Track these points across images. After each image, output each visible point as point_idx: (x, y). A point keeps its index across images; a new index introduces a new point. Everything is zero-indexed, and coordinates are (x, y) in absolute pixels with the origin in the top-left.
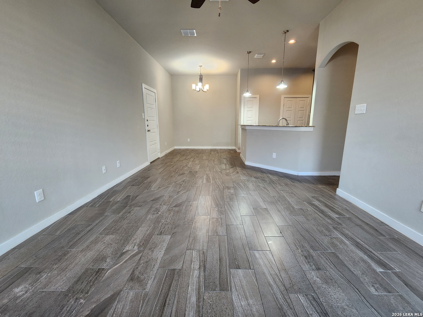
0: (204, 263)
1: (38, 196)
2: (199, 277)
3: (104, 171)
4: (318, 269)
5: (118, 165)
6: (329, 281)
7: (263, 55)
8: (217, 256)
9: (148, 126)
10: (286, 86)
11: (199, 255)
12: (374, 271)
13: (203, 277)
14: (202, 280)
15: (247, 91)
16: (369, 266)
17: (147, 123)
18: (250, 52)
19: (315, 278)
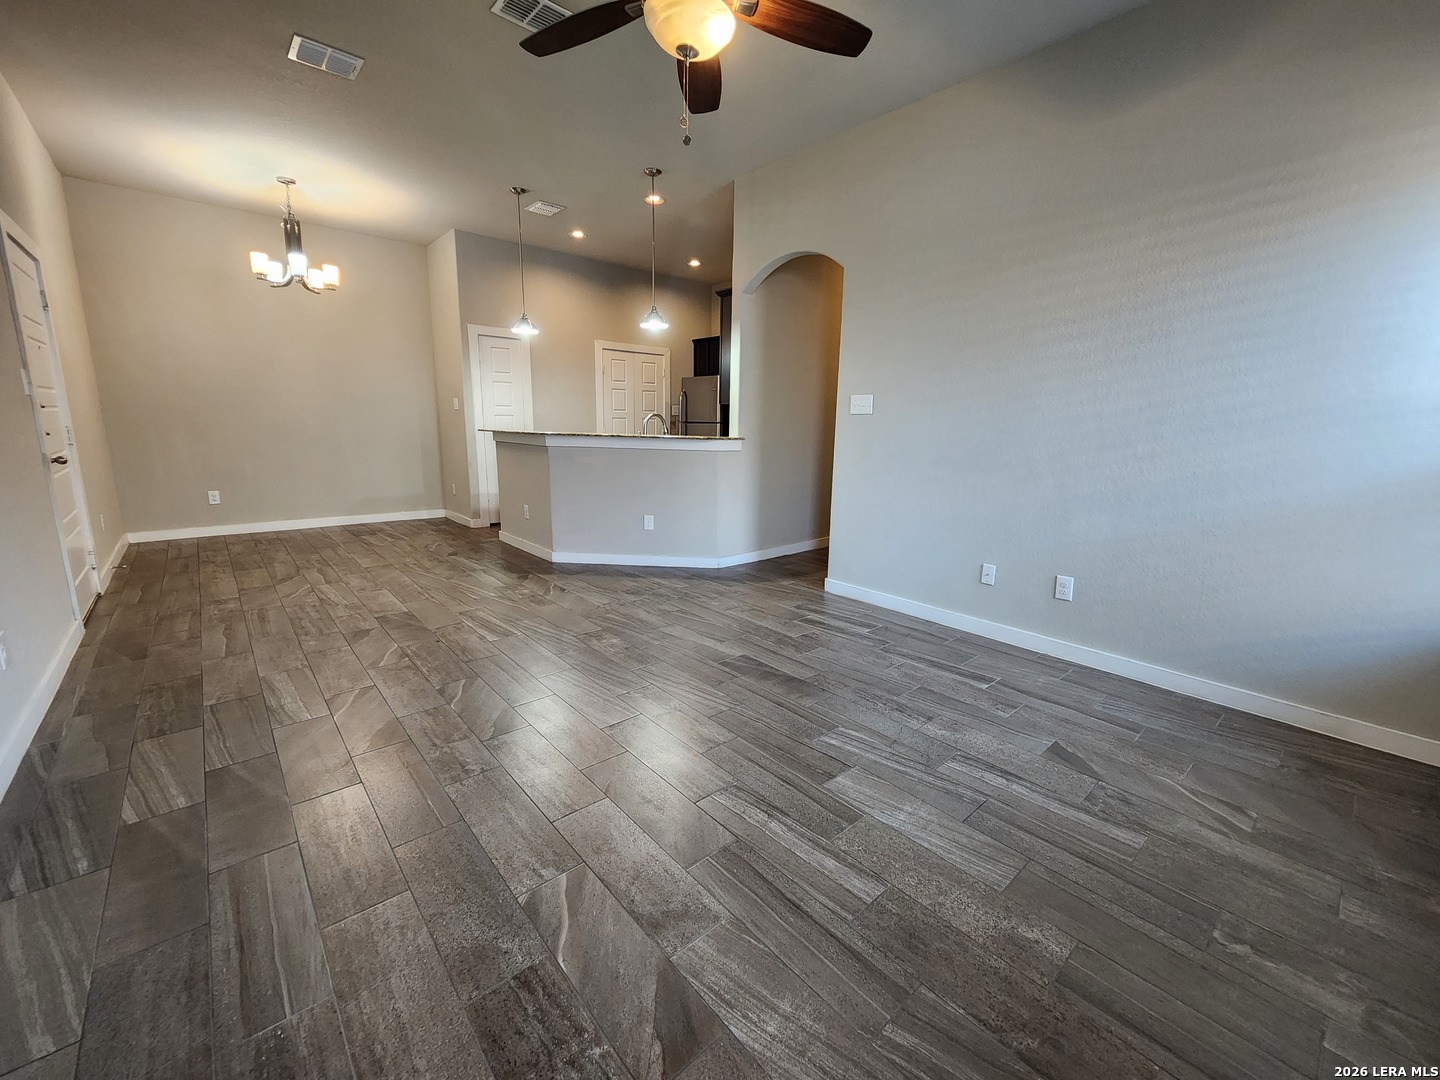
0: (764, 804)
2: (791, 829)
4: (930, 719)
6: (956, 727)
7: (557, 210)
8: (771, 780)
10: (665, 326)
11: (735, 796)
12: (980, 690)
13: (797, 825)
14: (801, 830)
15: (524, 319)
16: (971, 686)
18: (523, 191)
19: (939, 733)
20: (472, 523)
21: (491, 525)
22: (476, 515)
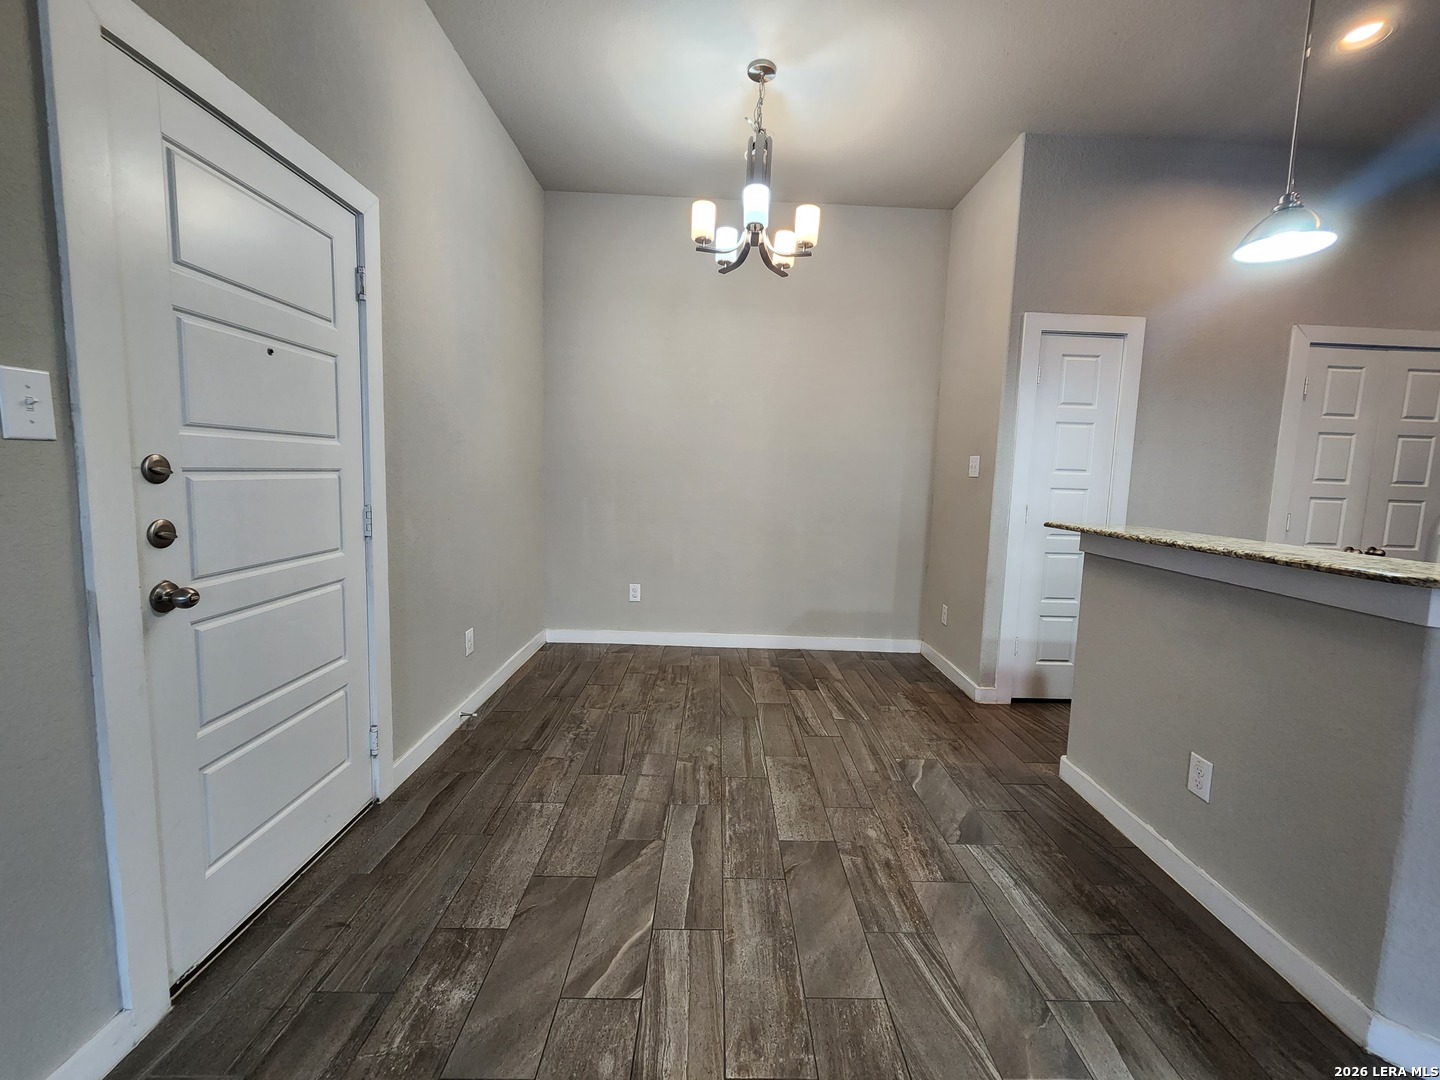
20: (980, 694)
21: (1014, 700)
22: (988, 679)
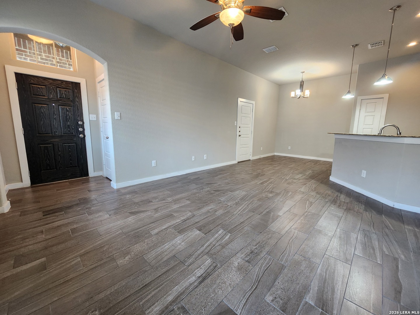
0: (207, 275)
1: (154, 163)
2: (191, 284)
3: (193, 160)
5: (205, 158)
7: (381, 43)
9: (240, 132)
11: (210, 266)
13: (194, 287)
14: (190, 289)
17: (238, 129)
18: (356, 45)
